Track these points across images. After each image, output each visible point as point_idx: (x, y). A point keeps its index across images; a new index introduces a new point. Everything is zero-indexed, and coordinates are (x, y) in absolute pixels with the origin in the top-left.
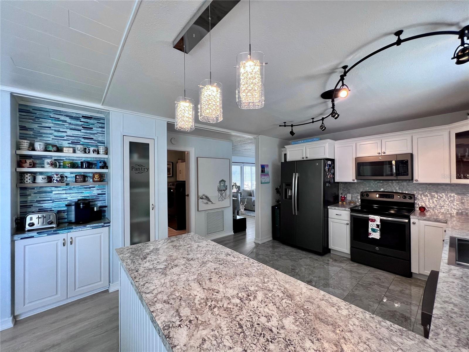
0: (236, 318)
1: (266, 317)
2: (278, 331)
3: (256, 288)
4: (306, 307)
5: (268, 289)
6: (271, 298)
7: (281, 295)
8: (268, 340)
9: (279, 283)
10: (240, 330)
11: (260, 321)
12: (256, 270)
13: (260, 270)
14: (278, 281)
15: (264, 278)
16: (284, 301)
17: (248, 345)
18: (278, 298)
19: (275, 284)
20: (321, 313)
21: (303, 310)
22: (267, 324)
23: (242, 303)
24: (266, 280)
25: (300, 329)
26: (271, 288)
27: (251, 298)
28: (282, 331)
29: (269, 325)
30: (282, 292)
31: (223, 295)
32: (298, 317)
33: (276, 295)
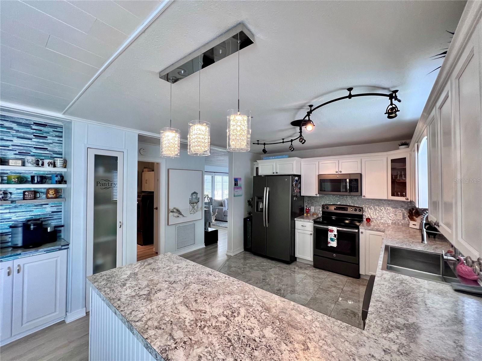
0: (224, 334)
1: (250, 330)
2: (260, 340)
3: (239, 305)
4: (280, 317)
5: (248, 305)
6: (252, 313)
7: (260, 309)
8: (253, 349)
9: (258, 298)
10: (230, 344)
11: (245, 334)
12: (237, 288)
13: (240, 288)
14: (256, 297)
15: (244, 295)
16: (263, 314)
17: (237, 355)
18: (257, 312)
19: (254, 300)
20: (292, 321)
21: (278, 320)
22: (251, 335)
23: (228, 320)
24: (246, 297)
25: (277, 336)
26: (251, 303)
27: (236, 314)
28: (263, 340)
29: (253, 336)
30: (261, 306)
31: (211, 315)
32: (275, 327)
33: (256, 309)
